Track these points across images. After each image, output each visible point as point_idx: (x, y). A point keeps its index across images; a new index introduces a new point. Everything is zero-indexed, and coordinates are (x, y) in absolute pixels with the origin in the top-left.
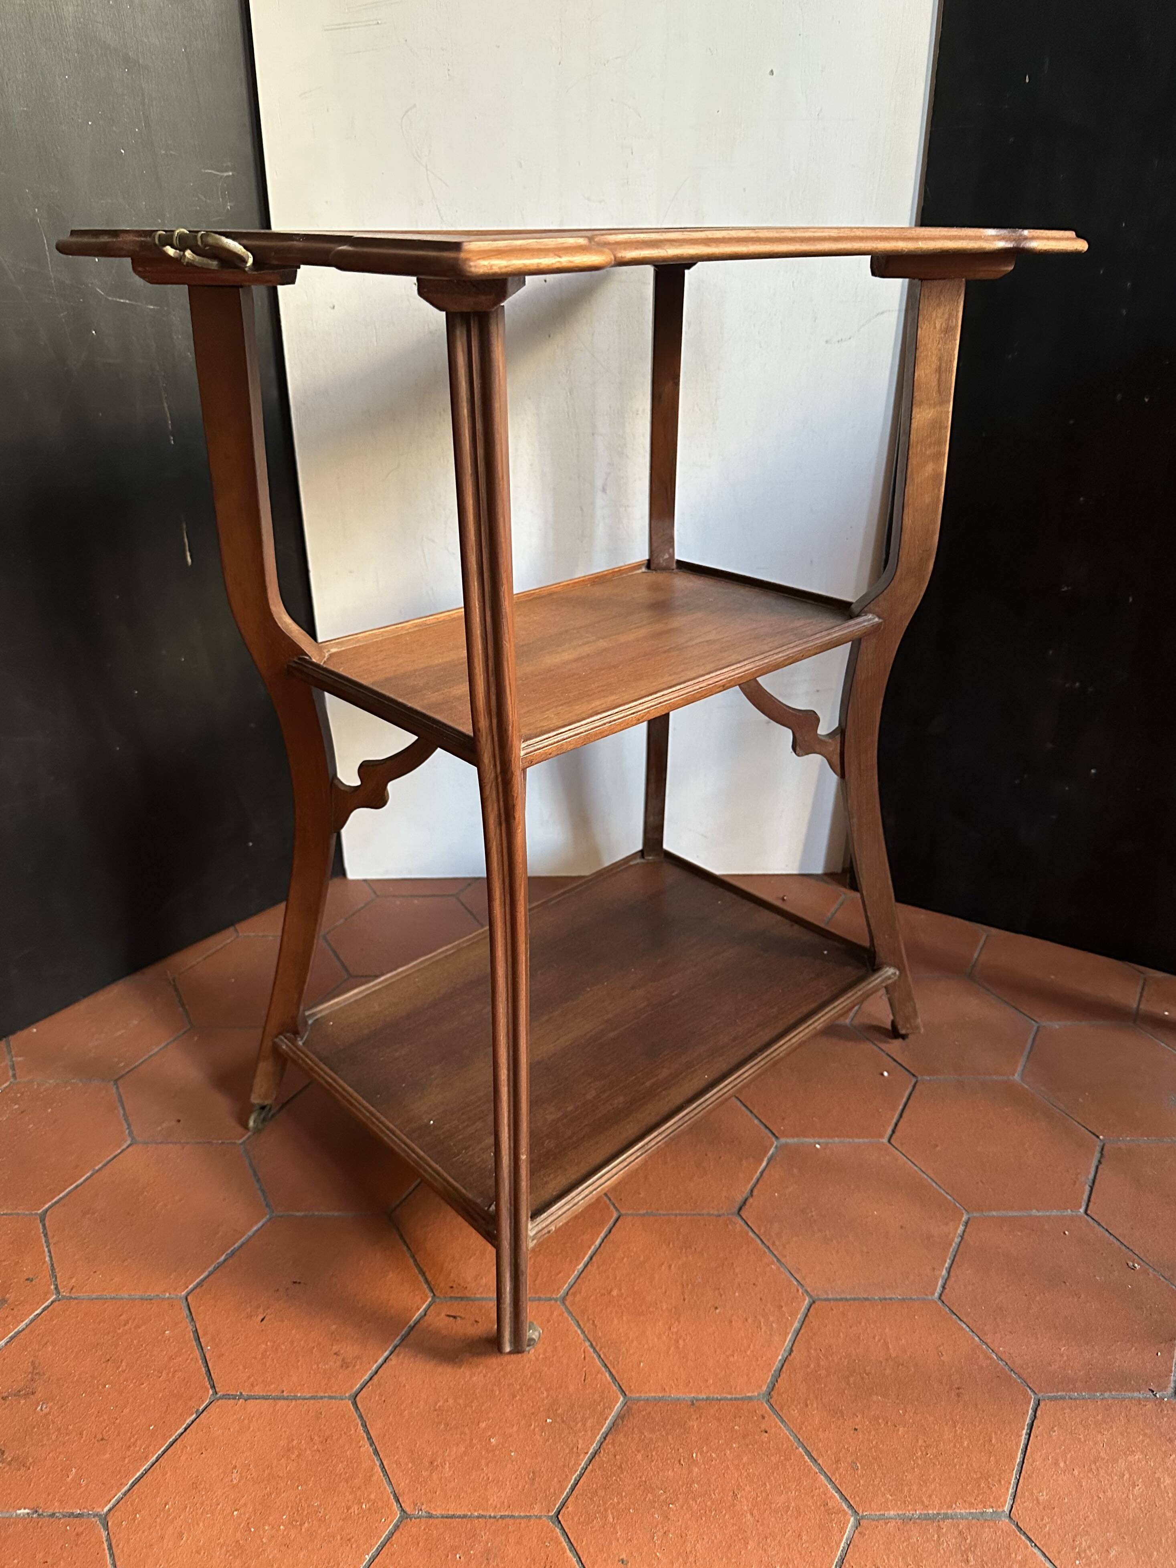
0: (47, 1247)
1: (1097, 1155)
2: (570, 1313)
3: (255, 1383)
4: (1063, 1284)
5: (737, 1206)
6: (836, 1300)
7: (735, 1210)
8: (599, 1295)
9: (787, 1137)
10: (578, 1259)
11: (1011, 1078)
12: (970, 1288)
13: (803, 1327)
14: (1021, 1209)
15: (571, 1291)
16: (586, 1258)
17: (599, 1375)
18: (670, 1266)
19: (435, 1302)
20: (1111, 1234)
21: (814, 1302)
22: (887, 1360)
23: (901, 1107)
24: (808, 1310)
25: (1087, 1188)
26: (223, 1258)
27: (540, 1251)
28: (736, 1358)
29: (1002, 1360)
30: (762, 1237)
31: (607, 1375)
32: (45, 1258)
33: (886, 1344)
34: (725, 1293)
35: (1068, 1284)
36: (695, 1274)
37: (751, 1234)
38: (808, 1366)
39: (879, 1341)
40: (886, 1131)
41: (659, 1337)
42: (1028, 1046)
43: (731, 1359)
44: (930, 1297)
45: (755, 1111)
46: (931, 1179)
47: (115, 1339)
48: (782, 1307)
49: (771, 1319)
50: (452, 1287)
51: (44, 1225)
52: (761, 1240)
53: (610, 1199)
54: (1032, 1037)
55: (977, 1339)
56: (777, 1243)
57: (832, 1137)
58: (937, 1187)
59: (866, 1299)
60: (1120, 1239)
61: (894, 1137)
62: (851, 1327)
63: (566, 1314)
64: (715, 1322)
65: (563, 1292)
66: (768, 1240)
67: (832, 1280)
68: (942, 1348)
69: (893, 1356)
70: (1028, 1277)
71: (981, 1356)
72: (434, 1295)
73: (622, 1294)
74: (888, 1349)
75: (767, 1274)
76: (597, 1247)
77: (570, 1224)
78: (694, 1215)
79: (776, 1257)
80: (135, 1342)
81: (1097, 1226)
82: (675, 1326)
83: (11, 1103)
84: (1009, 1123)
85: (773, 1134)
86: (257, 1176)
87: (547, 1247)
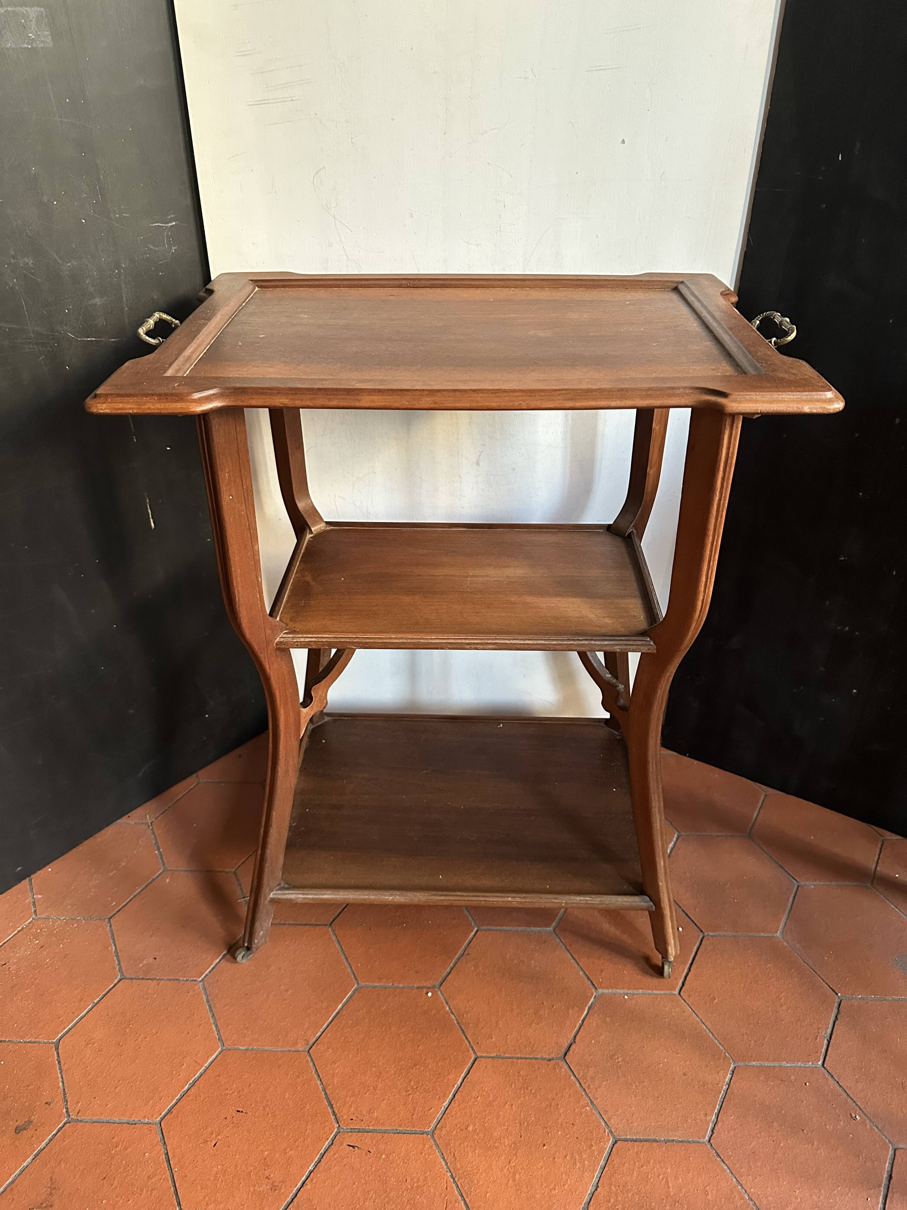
0: (61, 1073)
1: (835, 1010)
2: (437, 1145)
3: (209, 1202)
4: (802, 1132)
5: (563, 1050)
6: (632, 1140)
7: (562, 1055)
8: (458, 1131)
9: (603, 988)
10: (445, 1096)
11: (774, 935)
12: (732, 1133)
13: (607, 1165)
14: (774, 1060)
15: (438, 1126)
16: (450, 1096)
17: (456, 1205)
18: (512, 1105)
19: (339, 1132)
20: (841, 1086)
21: (616, 1142)
22: (667, 1197)
23: (690, 962)
24: (612, 1149)
25: (826, 1042)
26: (187, 1086)
27: (417, 1088)
28: (557, 1191)
29: (752, 1200)
30: (581, 1081)
31: (463, 1204)
32: (59, 1084)
33: (667, 1182)
34: (551, 1132)
35: (805, 1131)
36: (530, 1113)
37: (572, 1077)
38: (609, 1201)
39: (662, 1180)
40: (677, 984)
41: (502, 1170)
42: (789, 904)
43: (553, 1192)
44: (702, 1140)
45: (581, 964)
46: (709, 1030)
47: (109, 1159)
48: (592, 1146)
49: (584, 1156)
50: (352, 1119)
51: (58, 1053)
52: (580, 1083)
53: (469, 1043)
54: (793, 895)
55: (734, 1180)
56: (592, 1087)
57: (637, 989)
58: (713, 1038)
59: (655, 1141)
60: (847, 1091)
61: (683, 989)
62: (642, 1166)
63: (434, 1147)
64: (543, 1158)
65: (432, 1126)
66: (585, 1083)
67: (630, 1122)
68: (708, 1188)
69: (672, 1194)
70: (775, 1124)
71: (737, 1197)
72: (339, 1126)
73: (476, 1129)
74: (669, 1187)
75: (583, 1115)
76: (459, 1086)
77: (440, 1064)
78: (531, 1059)
79: (590, 1099)
80: (124, 1162)
81: (830, 1078)
82: (513, 1160)
83: (33, 938)
84: (770, 979)
85: (593, 985)
86: (211, 1011)
87: (422, 1085)
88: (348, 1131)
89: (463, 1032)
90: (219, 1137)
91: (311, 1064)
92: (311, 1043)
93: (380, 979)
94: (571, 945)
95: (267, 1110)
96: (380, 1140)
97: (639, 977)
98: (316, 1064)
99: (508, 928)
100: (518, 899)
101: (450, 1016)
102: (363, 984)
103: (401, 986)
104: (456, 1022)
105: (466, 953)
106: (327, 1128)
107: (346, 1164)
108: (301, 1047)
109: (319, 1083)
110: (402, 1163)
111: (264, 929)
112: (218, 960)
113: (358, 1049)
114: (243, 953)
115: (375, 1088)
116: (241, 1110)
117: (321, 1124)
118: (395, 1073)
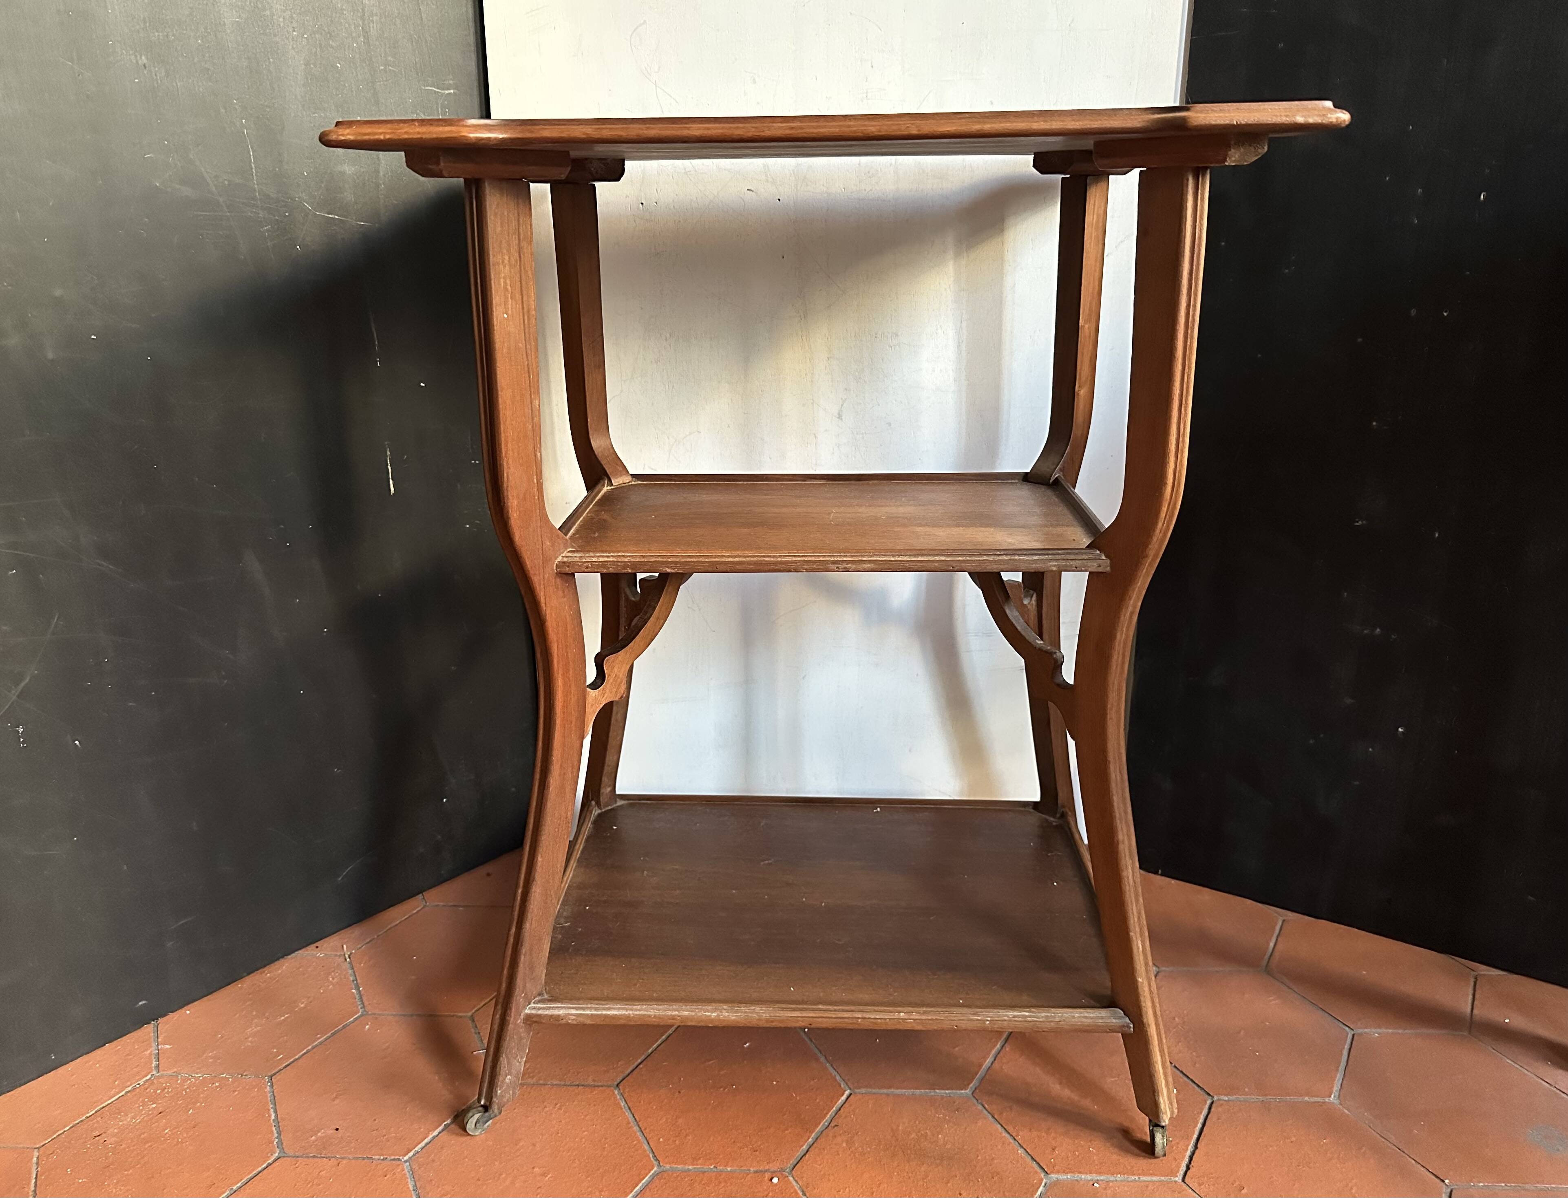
9: (1058, 1172)
11: (1327, 1101)
23: (1195, 1136)
40: (1179, 1167)
42: (1343, 1061)
45: (1019, 1139)
54: (1346, 1048)
57: (1113, 1175)
61: (1189, 1175)
83: (148, 1101)
84: (1330, 1159)
85: (1042, 1168)
93: (695, 1160)
94: (1001, 1114)
97: (1115, 1157)
99: (899, 1091)
100: (915, 1016)
102: (668, 1166)
103: (729, 1169)
105: (833, 1124)
111: (513, 1071)
112: (436, 1133)
114: (477, 1116)
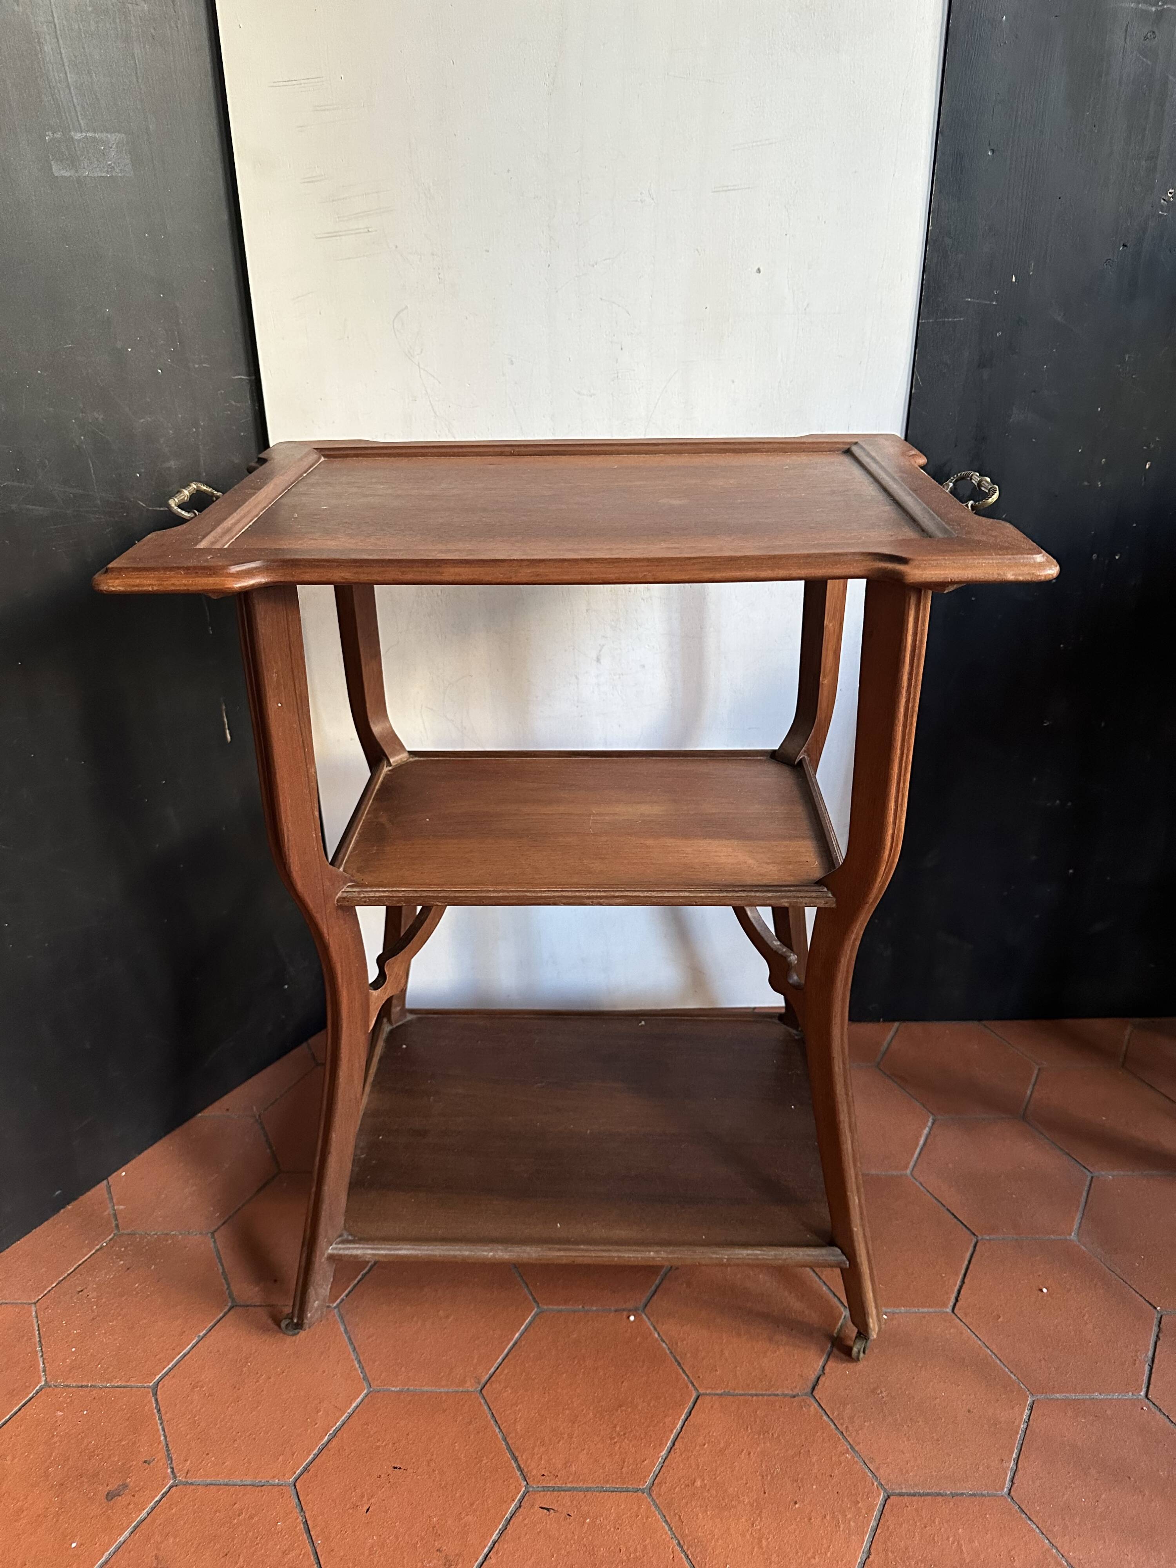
0: (161, 1424)
1: (1155, 1329)
2: (656, 1506)
4: (1127, 1479)
5: (810, 1385)
6: (909, 1495)
7: (809, 1390)
8: (683, 1486)
10: (661, 1445)
11: (1068, 1238)
12: (1038, 1483)
13: (879, 1526)
14: (1083, 1392)
15: (656, 1481)
16: (669, 1444)
18: (749, 1454)
19: (528, 1492)
20: (1172, 1422)
21: (889, 1497)
23: (963, 1272)
24: (884, 1506)
25: (1147, 1368)
26: (326, 1438)
27: (625, 1434)
28: (817, 1559)
30: (836, 1422)
32: (160, 1437)
33: (960, 1546)
34: (803, 1486)
35: (1132, 1479)
36: (774, 1463)
37: (825, 1417)
39: (953, 1543)
40: (949, 1299)
41: (743, 1535)
42: (1083, 1200)
43: (813, 1561)
44: (999, 1493)
45: (823, 1277)
46: (996, 1355)
47: (230, 1531)
48: (859, 1502)
49: (849, 1516)
50: (543, 1475)
51: (156, 1400)
52: (835, 1425)
53: (688, 1377)
54: (1086, 1188)
55: (1046, 1541)
56: (850, 1428)
57: (898, 1306)
58: (1002, 1365)
59: (938, 1494)
61: (957, 1307)
62: (925, 1527)
63: (653, 1508)
64: (795, 1519)
65: (649, 1481)
66: (842, 1424)
67: (904, 1471)
68: (1013, 1553)
69: (967, 1561)
70: (1093, 1471)
71: (1053, 1562)
72: (528, 1484)
73: (705, 1485)
74: (962, 1551)
75: (843, 1464)
76: (678, 1431)
77: (652, 1405)
78: (770, 1395)
79: (850, 1444)
80: (250, 1534)
81: (1158, 1413)
82: (757, 1523)
83: (116, 1259)
84: (1069, 1291)
85: (842, 1303)
86: (352, 1343)
87: (631, 1431)
88: (539, 1489)
89: (679, 1364)
90: (373, 1500)
91: (486, 1407)
92: (483, 1380)
93: (566, 1301)
95: (432, 1464)
96: (582, 1500)
98: (492, 1407)
101: (659, 1344)
102: (545, 1307)
103: (594, 1308)
104: (668, 1352)
106: (512, 1487)
107: (540, 1532)
108: (471, 1386)
109: (497, 1430)
110: (612, 1529)
113: (544, 1388)
115: (571, 1437)
116: (398, 1466)
117: (504, 1481)
118: (595, 1416)
